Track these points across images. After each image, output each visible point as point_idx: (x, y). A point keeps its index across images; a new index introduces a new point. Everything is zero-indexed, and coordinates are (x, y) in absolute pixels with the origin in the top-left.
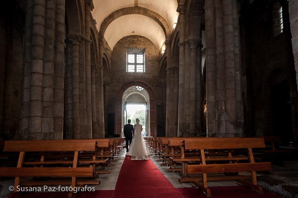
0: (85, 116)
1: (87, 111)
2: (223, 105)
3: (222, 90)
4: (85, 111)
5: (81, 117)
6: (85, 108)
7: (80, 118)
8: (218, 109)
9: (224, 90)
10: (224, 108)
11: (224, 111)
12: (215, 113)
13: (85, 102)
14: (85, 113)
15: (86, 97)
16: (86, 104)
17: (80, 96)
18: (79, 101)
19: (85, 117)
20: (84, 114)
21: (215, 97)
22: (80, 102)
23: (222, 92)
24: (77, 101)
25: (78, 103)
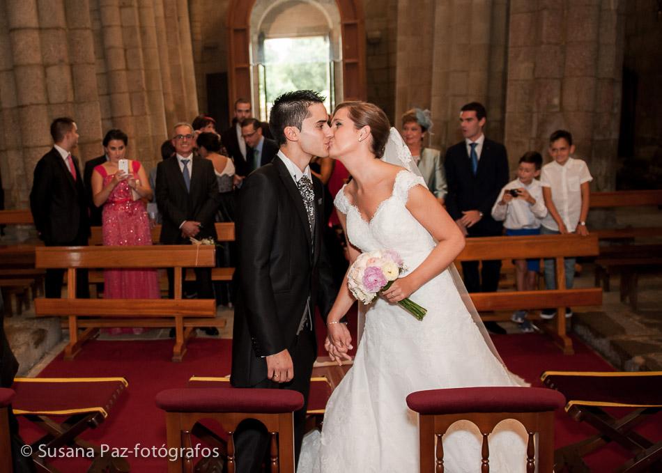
0: (147, 110)
1: (149, 92)
2: (557, 91)
3: (557, 44)
4: (145, 94)
5: (135, 113)
6: (144, 86)
7: (132, 116)
8: (539, 105)
9: (563, 44)
10: (556, 101)
11: (558, 109)
12: (531, 117)
13: (142, 66)
14: (146, 98)
15: (144, 50)
16: (145, 70)
17: (125, 50)
18: (124, 67)
19: (146, 114)
20: (143, 106)
21: (532, 65)
22: (127, 69)
23: (556, 52)
24: (120, 67)
25: (124, 73)
